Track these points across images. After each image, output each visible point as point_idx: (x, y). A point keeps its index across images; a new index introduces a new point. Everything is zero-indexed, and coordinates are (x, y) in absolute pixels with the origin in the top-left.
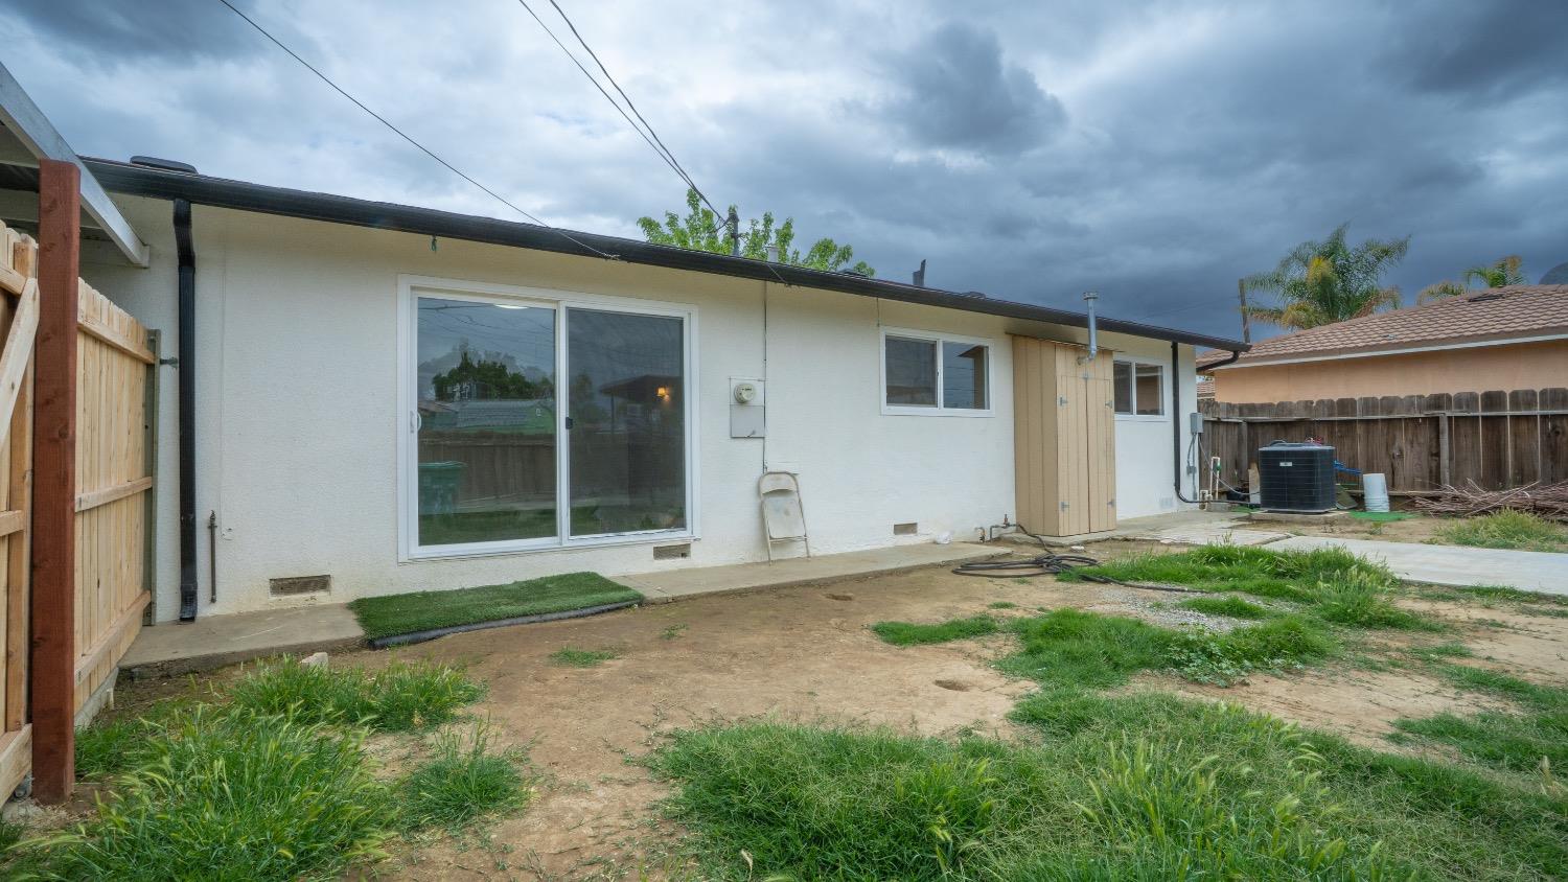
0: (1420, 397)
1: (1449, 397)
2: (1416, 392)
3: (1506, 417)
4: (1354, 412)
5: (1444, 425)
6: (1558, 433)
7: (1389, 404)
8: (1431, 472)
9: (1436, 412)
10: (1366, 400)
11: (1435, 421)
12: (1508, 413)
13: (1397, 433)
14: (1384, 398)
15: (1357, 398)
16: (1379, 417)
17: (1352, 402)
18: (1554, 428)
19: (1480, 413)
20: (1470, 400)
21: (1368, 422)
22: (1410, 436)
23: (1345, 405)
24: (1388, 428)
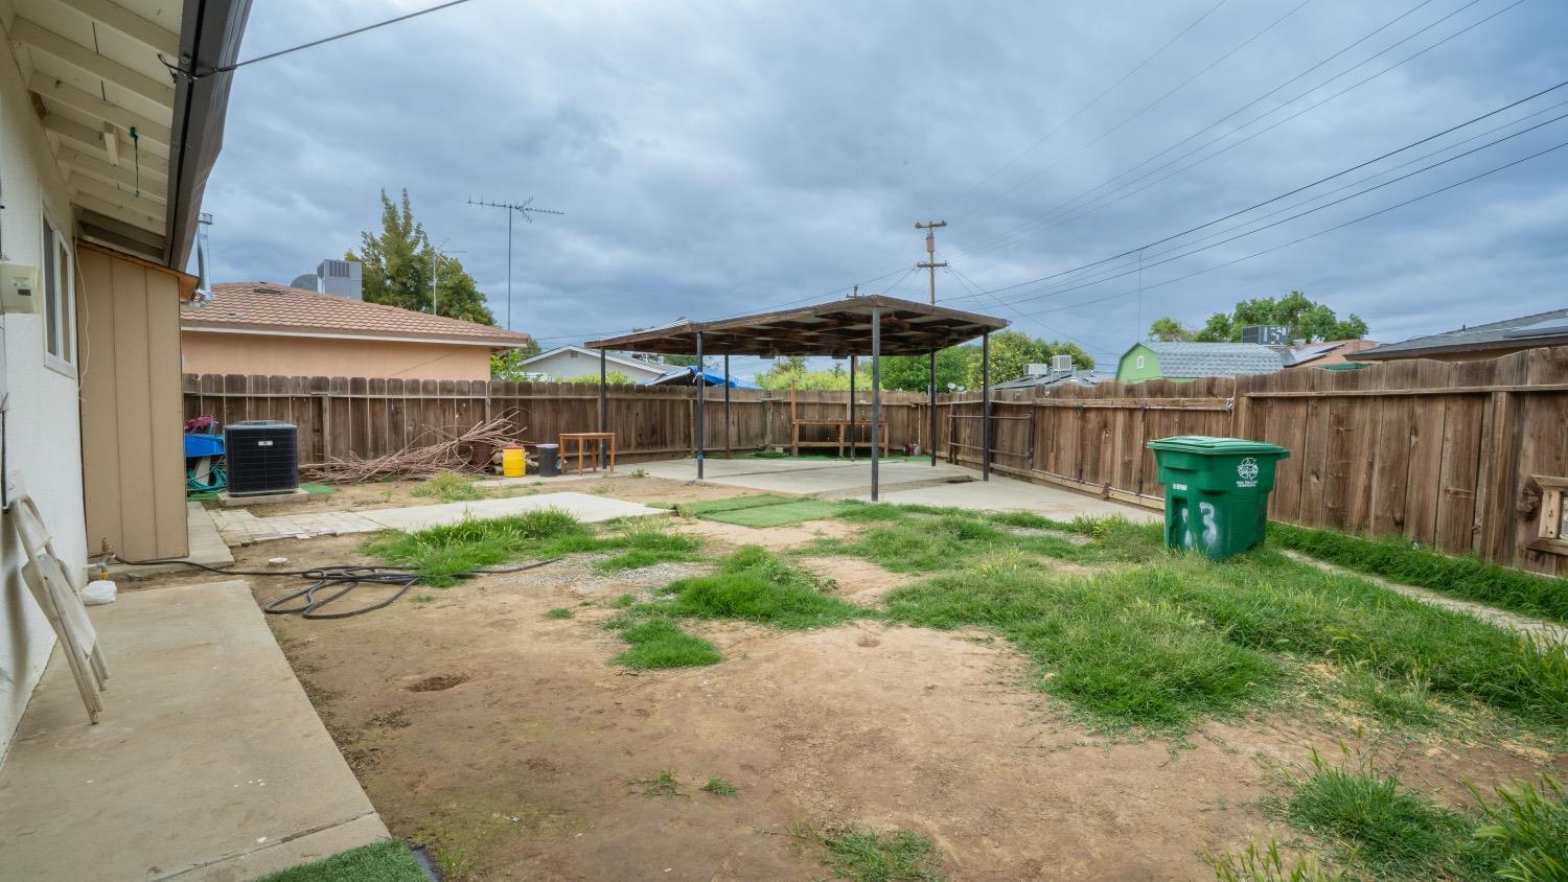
0: (305, 378)
1: (326, 379)
2: (301, 373)
3: (366, 399)
4: (243, 390)
5: (326, 404)
6: (397, 413)
7: (278, 383)
8: (314, 446)
9: (321, 393)
10: (256, 378)
11: (318, 401)
12: (369, 396)
13: (285, 411)
14: (273, 377)
15: (246, 376)
16: (268, 395)
17: (242, 379)
18: (396, 408)
19: (350, 396)
20: (341, 384)
21: (257, 399)
22: (296, 414)
23: (235, 382)
24: (277, 407)
